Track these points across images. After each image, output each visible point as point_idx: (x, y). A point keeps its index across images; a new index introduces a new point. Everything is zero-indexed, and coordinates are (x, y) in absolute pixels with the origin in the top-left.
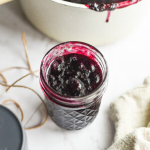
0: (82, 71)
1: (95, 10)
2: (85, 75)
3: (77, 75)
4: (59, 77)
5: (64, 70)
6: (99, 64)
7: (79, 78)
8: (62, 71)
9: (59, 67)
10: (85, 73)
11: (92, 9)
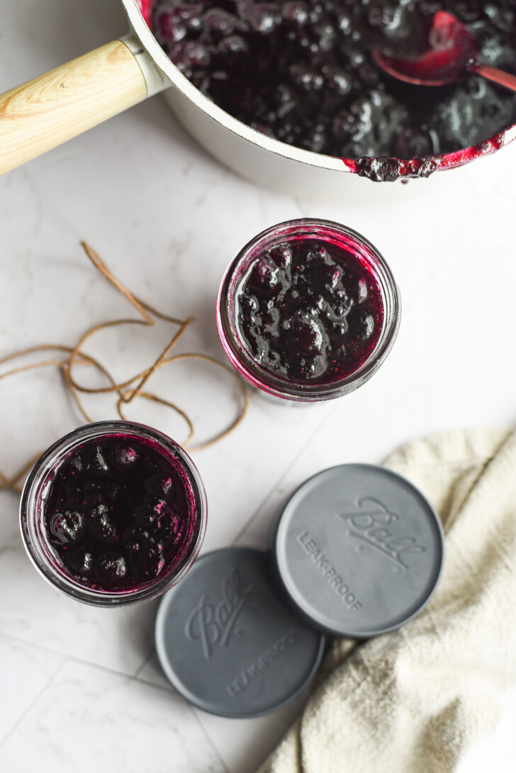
0: (334, 300)
1: (374, 178)
2: (337, 313)
3: (316, 307)
4: (270, 305)
5: (287, 285)
6: (380, 286)
7: (322, 315)
8: (279, 286)
9: (273, 274)
10: (338, 305)
11: (364, 175)
